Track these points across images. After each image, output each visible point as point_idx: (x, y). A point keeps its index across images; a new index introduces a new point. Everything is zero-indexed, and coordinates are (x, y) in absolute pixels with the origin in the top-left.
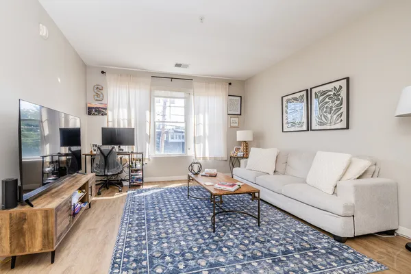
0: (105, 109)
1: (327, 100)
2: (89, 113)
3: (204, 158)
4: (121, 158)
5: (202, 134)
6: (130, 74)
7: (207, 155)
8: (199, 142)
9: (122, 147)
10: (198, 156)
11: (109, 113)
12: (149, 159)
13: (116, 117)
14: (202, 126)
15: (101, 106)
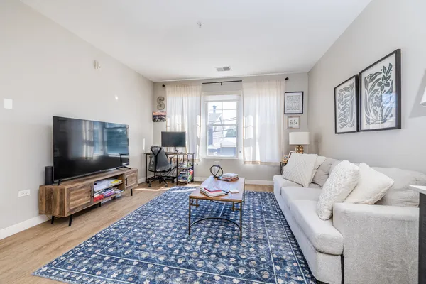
0: (165, 116)
1: (376, 87)
2: (154, 120)
3: (254, 162)
4: (171, 158)
5: (252, 136)
6: (183, 84)
7: (258, 159)
8: (249, 146)
9: (177, 148)
10: (247, 160)
11: (168, 119)
12: (199, 160)
13: (173, 123)
14: (252, 129)
15: (162, 114)
